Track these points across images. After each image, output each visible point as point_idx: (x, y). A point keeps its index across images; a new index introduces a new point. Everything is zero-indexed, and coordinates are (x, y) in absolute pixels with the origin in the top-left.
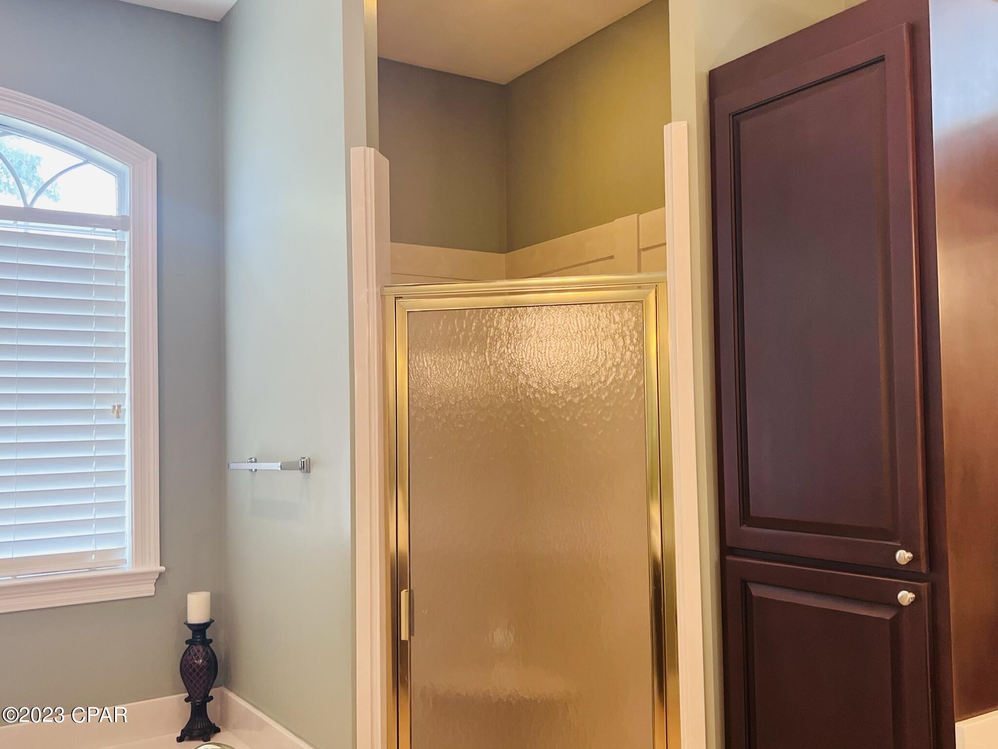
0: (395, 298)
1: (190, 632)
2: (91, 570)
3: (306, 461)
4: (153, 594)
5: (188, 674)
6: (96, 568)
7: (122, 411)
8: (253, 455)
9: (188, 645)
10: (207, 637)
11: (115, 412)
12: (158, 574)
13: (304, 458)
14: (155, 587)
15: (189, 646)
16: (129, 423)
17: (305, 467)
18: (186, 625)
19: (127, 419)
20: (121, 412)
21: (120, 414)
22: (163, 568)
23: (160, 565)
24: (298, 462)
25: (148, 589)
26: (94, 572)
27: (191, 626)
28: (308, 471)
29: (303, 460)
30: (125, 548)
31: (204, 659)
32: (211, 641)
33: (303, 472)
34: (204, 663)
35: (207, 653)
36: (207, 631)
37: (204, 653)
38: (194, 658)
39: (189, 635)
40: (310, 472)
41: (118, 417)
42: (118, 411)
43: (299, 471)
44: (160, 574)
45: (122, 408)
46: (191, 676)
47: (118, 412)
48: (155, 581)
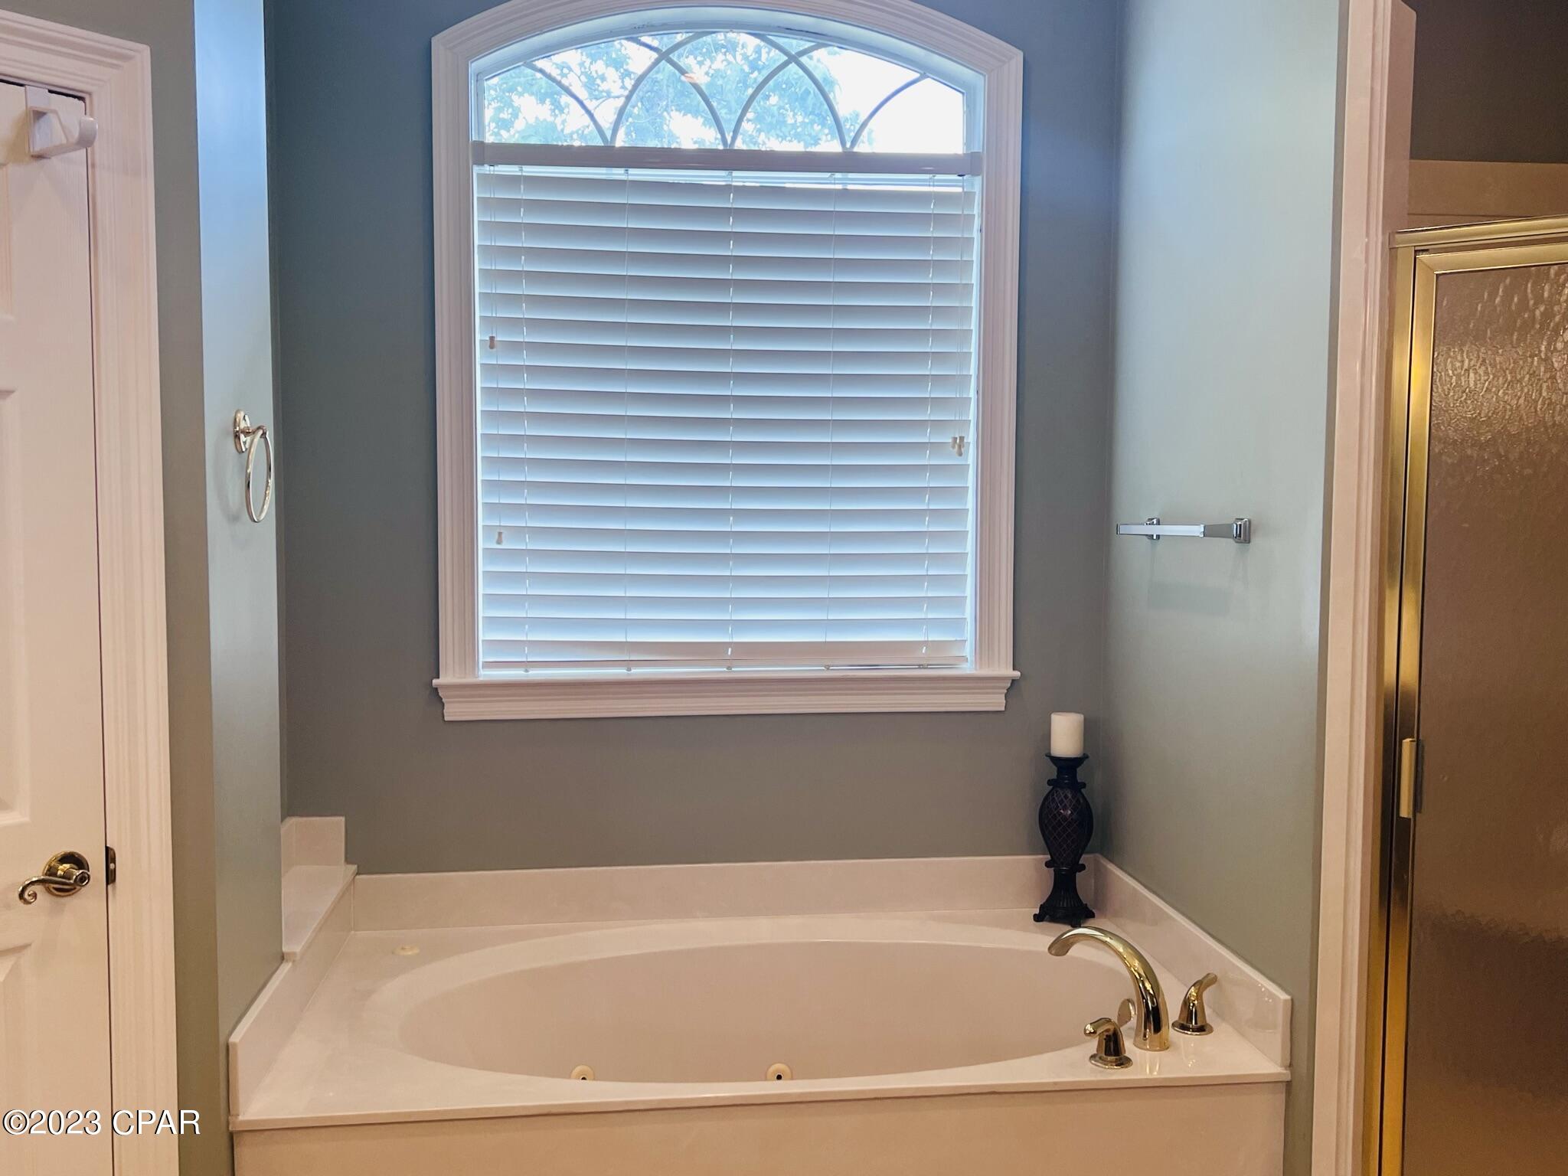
0: (1416, 251)
1: (1055, 768)
2: (920, 667)
3: (1245, 524)
4: (1003, 709)
5: (1050, 828)
6: (928, 665)
7: (965, 445)
8: (1156, 515)
9: (1051, 787)
10: (1078, 778)
11: (956, 446)
12: (1010, 681)
13: (1242, 519)
14: (1006, 699)
15: (1052, 790)
16: (973, 463)
17: (1244, 534)
18: (1048, 758)
19: (971, 457)
20: (963, 446)
21: (962, 449)
22: (1017, 674)
23: (1014, 669)
24: (1231, 526)
25: (996, 701)
26: (926, 670)
27: (1056, 760)
28: (1248, 541)
29: (1240, 523)
30: (965, 641)
31: (1074, 810)
32: (1084, 785)
33: (1237, 542)
34: (1073, 817)
35: (1078, 801)
36: (1078, 769)
37: (1074, 802)
38: (1060, 807)
39: (1053, 772)
40: (1249, 542)
41: (960, 454)
42: (960, 444)
43: (1231, 541)
44: (1014, 681)
45: (965, 441)
46: (1055, 832)
47: (960, 447)
48: (1006, 691)
